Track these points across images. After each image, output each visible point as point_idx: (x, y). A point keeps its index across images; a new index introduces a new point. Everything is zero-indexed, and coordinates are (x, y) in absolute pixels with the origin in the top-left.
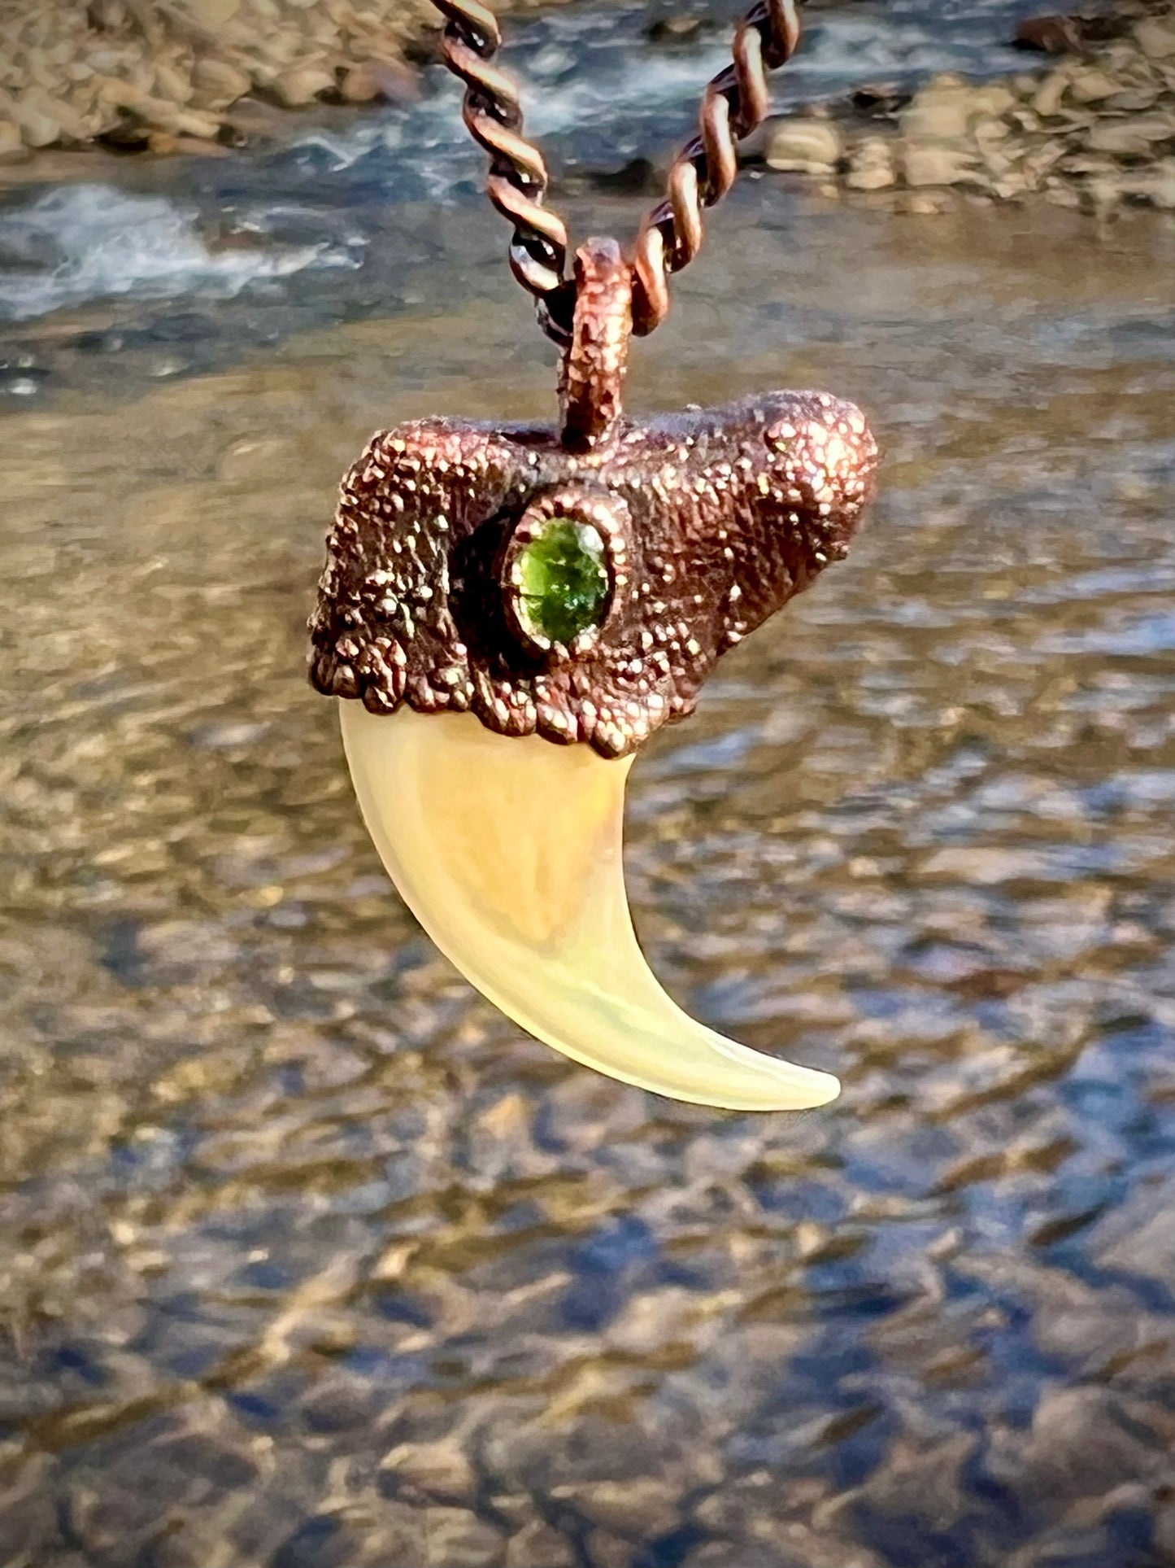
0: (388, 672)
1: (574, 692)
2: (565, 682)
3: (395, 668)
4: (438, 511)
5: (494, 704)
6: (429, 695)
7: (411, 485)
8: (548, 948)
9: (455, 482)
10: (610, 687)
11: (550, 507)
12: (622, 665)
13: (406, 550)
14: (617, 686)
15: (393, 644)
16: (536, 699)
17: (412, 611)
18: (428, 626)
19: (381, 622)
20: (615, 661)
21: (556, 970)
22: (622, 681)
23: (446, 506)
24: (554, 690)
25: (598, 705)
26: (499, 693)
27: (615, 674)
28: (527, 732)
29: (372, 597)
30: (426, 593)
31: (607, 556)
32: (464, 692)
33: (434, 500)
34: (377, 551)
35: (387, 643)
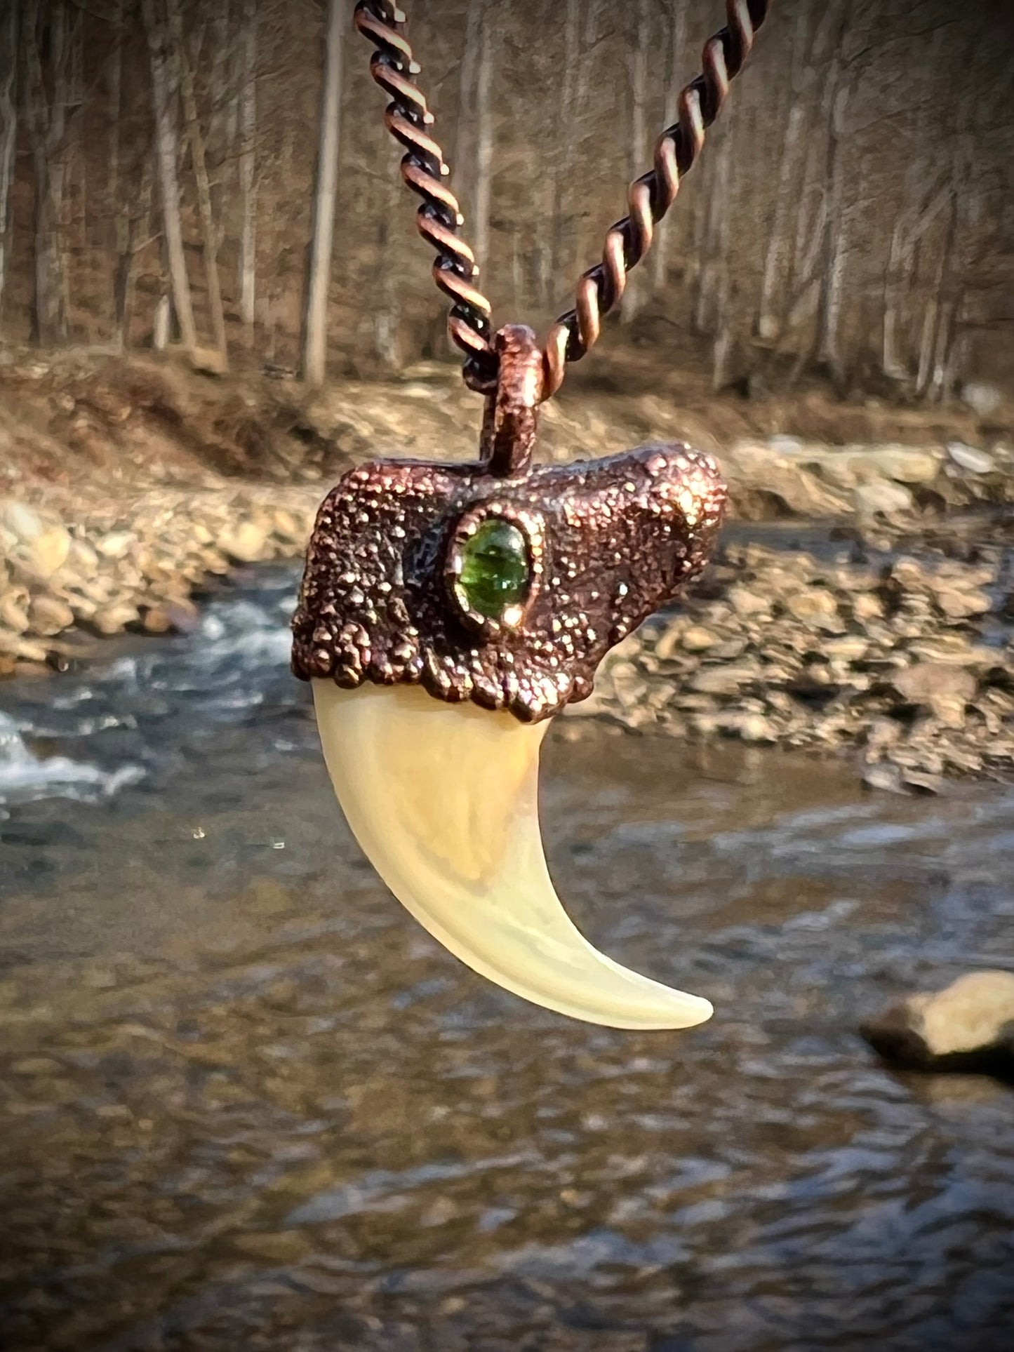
0: (355, 652)
1: (501, 666)
2: (493, 655)
3: (361, 648)
4: (395, 522)
5: (439, 674)
6: (388, 669)
7: (374, 504)
8: (479, 887)
9: (408, 501)
10: (529, 662)
11: (483, 513)
12: (538, 645)
13: (370, 554)
14: (534, 662)
15: (360, 630)
16: (472, 670)
17: (375, 603)
18: (387, 613)
19: (349, 612)
20: (532, 640)
21: (485, 906)
22: (538, 658)
23: (402, 518)
24: (486, 664)
25: (520, 677)
26: (443, 666)
27: (532, 652)
28: (465, 699)
29: (342, 593)
30: (386, 587)
31: (528, 549)
32: (415, 665)
33: (392, 515)
34: (347, 556)
35: (355, 629)
